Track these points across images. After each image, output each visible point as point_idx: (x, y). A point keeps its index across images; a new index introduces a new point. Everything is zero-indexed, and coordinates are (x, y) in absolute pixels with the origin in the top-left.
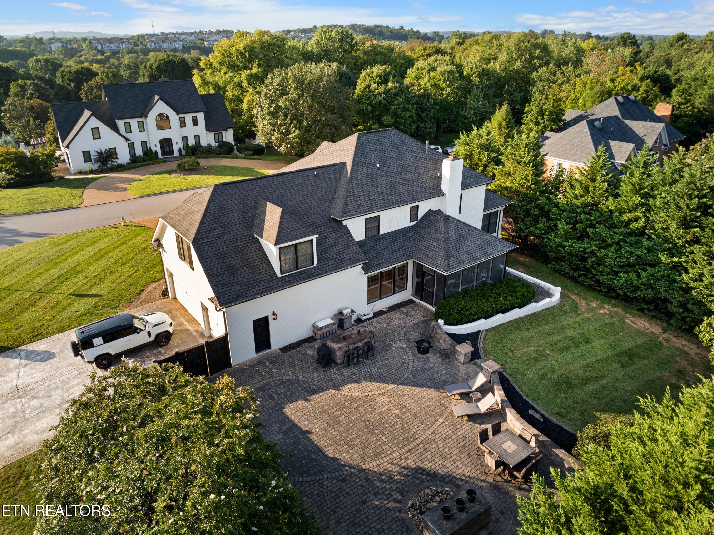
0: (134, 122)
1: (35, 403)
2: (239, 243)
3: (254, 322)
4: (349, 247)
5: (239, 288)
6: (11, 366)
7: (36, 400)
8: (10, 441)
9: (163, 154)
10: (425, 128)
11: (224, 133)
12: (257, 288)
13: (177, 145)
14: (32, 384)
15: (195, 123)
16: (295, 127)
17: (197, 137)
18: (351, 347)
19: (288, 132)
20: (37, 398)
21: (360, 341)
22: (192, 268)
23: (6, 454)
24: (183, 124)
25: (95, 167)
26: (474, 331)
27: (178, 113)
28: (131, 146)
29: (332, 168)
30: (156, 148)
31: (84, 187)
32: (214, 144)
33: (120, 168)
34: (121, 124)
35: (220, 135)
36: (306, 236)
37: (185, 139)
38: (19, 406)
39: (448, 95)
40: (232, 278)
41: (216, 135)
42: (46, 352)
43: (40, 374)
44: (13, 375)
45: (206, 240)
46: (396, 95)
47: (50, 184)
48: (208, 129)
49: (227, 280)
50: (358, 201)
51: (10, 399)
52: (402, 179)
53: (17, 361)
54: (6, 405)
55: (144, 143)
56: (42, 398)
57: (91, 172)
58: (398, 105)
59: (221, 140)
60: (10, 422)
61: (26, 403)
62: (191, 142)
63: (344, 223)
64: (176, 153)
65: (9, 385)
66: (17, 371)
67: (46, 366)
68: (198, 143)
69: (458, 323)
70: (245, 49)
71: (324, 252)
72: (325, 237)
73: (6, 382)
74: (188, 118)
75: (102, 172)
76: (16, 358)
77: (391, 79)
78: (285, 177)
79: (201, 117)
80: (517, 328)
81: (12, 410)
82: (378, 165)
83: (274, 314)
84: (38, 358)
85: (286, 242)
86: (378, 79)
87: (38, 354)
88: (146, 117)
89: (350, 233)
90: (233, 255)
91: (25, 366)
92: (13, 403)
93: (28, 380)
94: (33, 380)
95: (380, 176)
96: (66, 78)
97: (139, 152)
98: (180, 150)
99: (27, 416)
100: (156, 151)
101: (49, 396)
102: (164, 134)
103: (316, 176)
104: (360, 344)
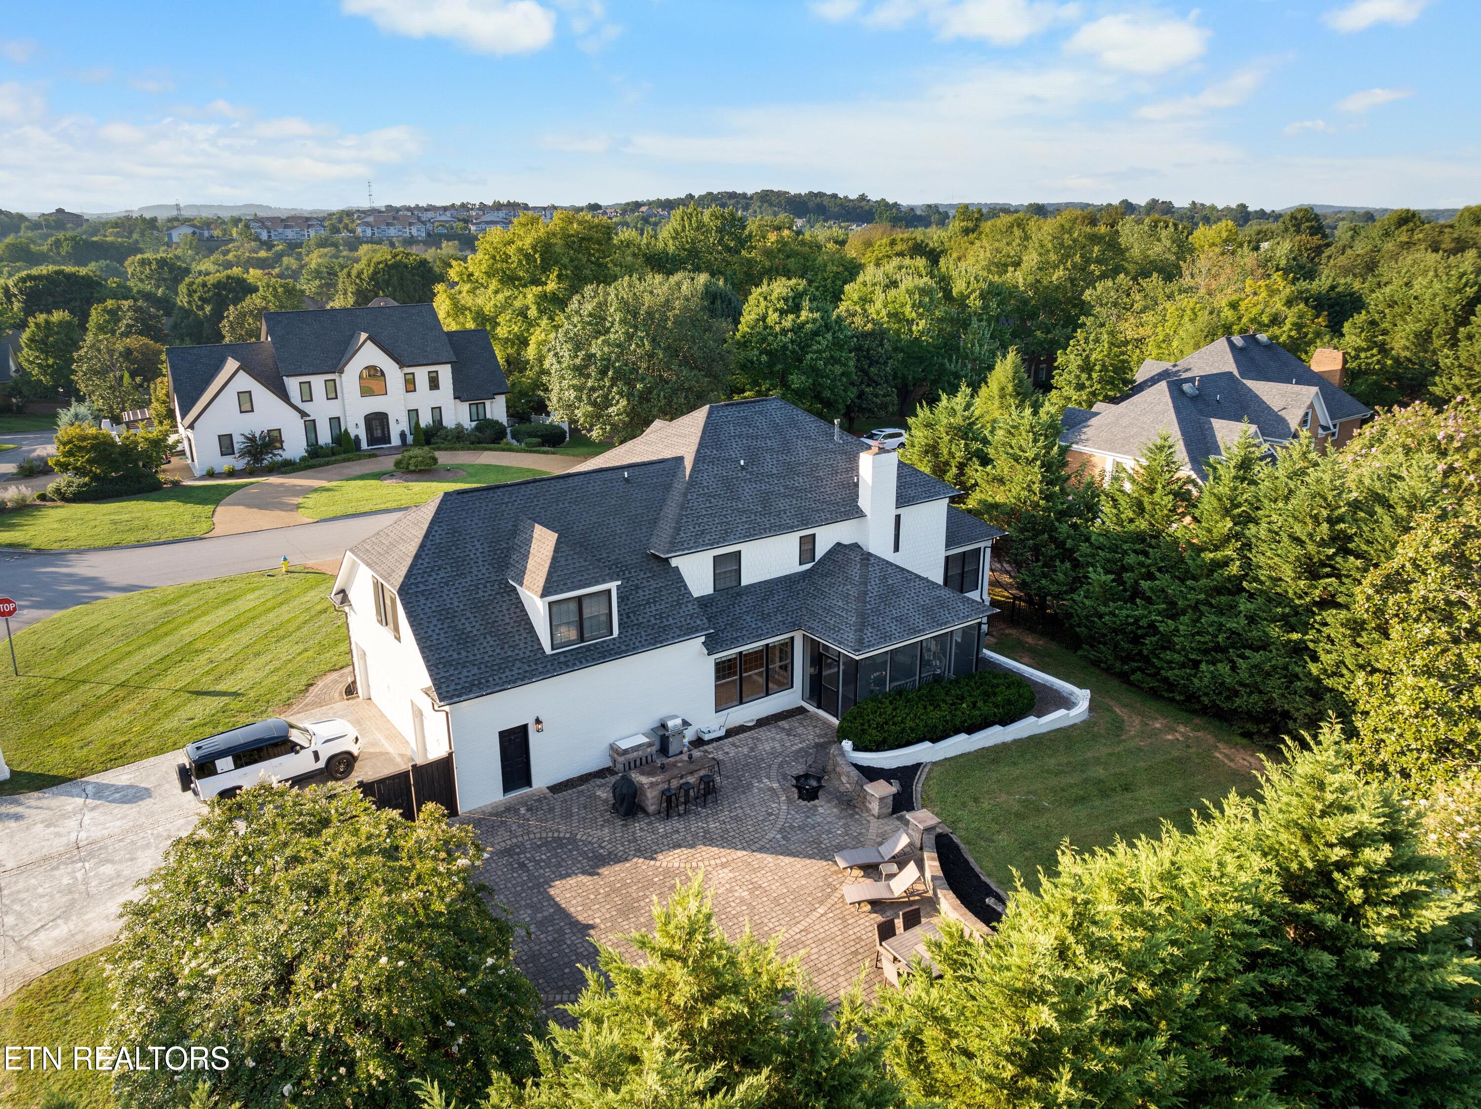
0: (318, 382)
1: (108, 869)
2: (481, 594)
3: (502, 734)
4: (680, 605)
5: (475, 670)
6: (69, 808)
7: (109, 866)
8: (62, 930)
9: (371, 441)
10: (876, 396)
11: (488, 403)
12: (508, 673)
13: (398, 426)
14: (103, 839)
15: (434, 384)
16: (620, 393)
17: (437, 411)
18: (675, 784)
19: (607, 402)
20: (112, 862)
21: (692, 773)
22: (398, 639)
23: (54, 952)
24: (410, 385)
25: (240, 464)
26: (910, 762)
27: (401, 364)
28: (311, 427)
29: (657, 466)
30: (357, 428)
31: (217, 502)
32: (468, 425)
33: (287, 467)
34: (292, 384)
35: (481, 407)
36: (597, 583)
37: (413, 413)
38: (79, 875)
39: (922, 333)
40: (464, 654)
41: (474, 408)
42: (131, 787)
43: (119, 823)
44: (73, 823)
46: (816, 333)
47: (153, 495)
48: (459, 395)
49: (455, 656)
50: (699, 525)
51: (65, 863)
52: (786, 487)
53: (79, 801)
54: (57, 873)
55: (335, 422)
56: (121, 861)
57: (232, 474)
58: (819, 352)
59: (481, 417)
60: (62, 900)
61: (91, 869)
62: (426, 420)
63: (674, 562)
64: (395, 441)
65: (64, 840)
66: (79, 817)
67: (131, 810)
68: (438, 422)
69: (879, 747)
70: (534, 247)
71: (633, 613)
72: (637, 587)
73: (58, 835)
74: (421, 374)
75: (251, 473)
76: (79, 796)
77: (806, 304)
78: (570, 480)
79: (445, 373)
80: (994, 761)
81: (66, 881)
82: (742, 463)
83: (538, 721)
84: (117, 795)
85: (562, 592)
86: (781, 304)
87: (118, 789)
88: (341, 372)
89: (683, 581)
90: (469, 615)
91: (93, 809)
92: (69, 870)
93: (97, 833)
94: (106, 832)
95: (745, 481)
96: (196, 297)
97: (325, 437)
98: (403, 435)
99: (93, 891)
100: (357, 437)
101: (132, 860)
102: (375, 404)
103: (627, 480)
104: (691, 779)
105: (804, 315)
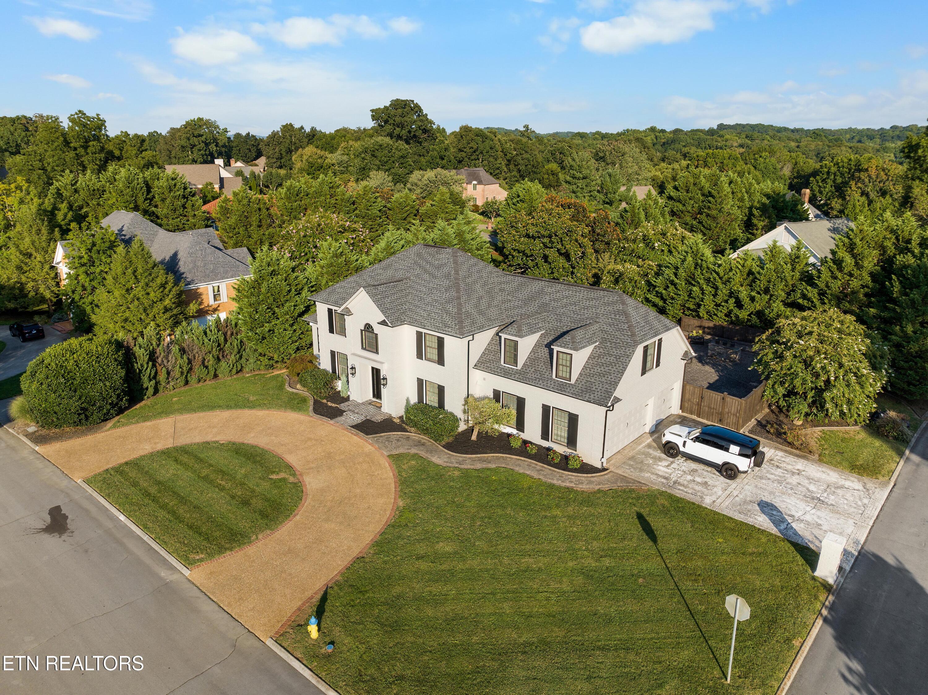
1: (812, 488)
6: (802, 525)
7: (810, 489)
8: (847, 484)
14: (802, 500)
20: (808, 489)
23: (856, 480)
38: (825, 495)
42: (763, 512)
43: (788, 501)
44: (808, 518)
51: (827, 504)
53: (794, 525)
54: (833, 503)
56: (804, 486)
60: (839, 491)
61: (818, 493)
65: (819, 513)
66: (802, 518)
67: (777, 502)
73: (819, 517)
76: (792, 528)
81: (832, 497)
84: (774, 513)
87: (771, 517)
91: (793, 516)
92: (827, 500)
93: (802, 505)
94: (798, 502)
99: (825, 486)
101: (799, 484)
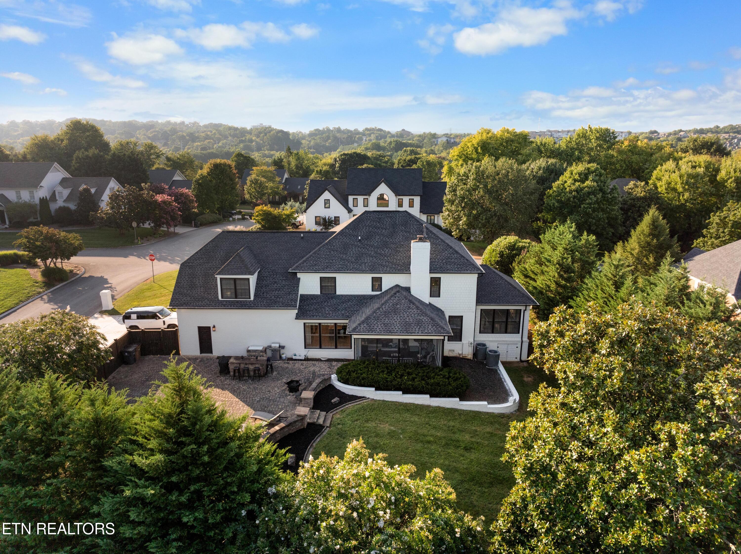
0: (360, 199)
3: (199, 328)
5: (189, 299)
11: (436, 216)
12: (200, 303)
18: (242, 366)
21: (252, 364)
24: (400, 203)
26: (359, 394)
27: (397, 194)
34: (351, 198)
35: (432, 217)
40: (189, 292)
41: (429, 217)
45: (191, 264)
48: (423, 210)
50: (316, 261)
59: (432, 222)
63: (299, 275)
71: (267, 292)
72: (275, 282)
74: (406, 200)
79: (417, 200)
82: (360, 238)
83: (214, 327)
85: (225, 275)
88: (370, 195)
89: (298, 284)
90: (201, 278)
104: (251, 367)
105: (588, 183)
